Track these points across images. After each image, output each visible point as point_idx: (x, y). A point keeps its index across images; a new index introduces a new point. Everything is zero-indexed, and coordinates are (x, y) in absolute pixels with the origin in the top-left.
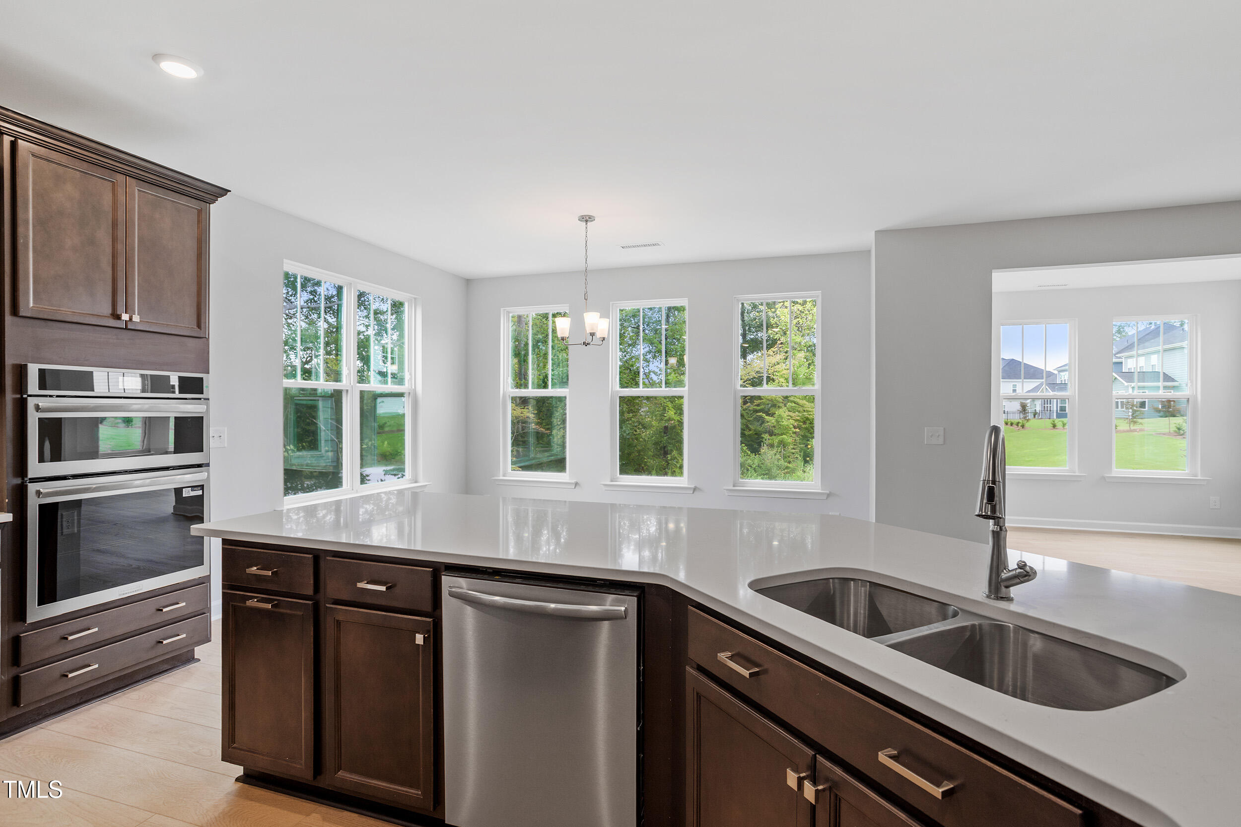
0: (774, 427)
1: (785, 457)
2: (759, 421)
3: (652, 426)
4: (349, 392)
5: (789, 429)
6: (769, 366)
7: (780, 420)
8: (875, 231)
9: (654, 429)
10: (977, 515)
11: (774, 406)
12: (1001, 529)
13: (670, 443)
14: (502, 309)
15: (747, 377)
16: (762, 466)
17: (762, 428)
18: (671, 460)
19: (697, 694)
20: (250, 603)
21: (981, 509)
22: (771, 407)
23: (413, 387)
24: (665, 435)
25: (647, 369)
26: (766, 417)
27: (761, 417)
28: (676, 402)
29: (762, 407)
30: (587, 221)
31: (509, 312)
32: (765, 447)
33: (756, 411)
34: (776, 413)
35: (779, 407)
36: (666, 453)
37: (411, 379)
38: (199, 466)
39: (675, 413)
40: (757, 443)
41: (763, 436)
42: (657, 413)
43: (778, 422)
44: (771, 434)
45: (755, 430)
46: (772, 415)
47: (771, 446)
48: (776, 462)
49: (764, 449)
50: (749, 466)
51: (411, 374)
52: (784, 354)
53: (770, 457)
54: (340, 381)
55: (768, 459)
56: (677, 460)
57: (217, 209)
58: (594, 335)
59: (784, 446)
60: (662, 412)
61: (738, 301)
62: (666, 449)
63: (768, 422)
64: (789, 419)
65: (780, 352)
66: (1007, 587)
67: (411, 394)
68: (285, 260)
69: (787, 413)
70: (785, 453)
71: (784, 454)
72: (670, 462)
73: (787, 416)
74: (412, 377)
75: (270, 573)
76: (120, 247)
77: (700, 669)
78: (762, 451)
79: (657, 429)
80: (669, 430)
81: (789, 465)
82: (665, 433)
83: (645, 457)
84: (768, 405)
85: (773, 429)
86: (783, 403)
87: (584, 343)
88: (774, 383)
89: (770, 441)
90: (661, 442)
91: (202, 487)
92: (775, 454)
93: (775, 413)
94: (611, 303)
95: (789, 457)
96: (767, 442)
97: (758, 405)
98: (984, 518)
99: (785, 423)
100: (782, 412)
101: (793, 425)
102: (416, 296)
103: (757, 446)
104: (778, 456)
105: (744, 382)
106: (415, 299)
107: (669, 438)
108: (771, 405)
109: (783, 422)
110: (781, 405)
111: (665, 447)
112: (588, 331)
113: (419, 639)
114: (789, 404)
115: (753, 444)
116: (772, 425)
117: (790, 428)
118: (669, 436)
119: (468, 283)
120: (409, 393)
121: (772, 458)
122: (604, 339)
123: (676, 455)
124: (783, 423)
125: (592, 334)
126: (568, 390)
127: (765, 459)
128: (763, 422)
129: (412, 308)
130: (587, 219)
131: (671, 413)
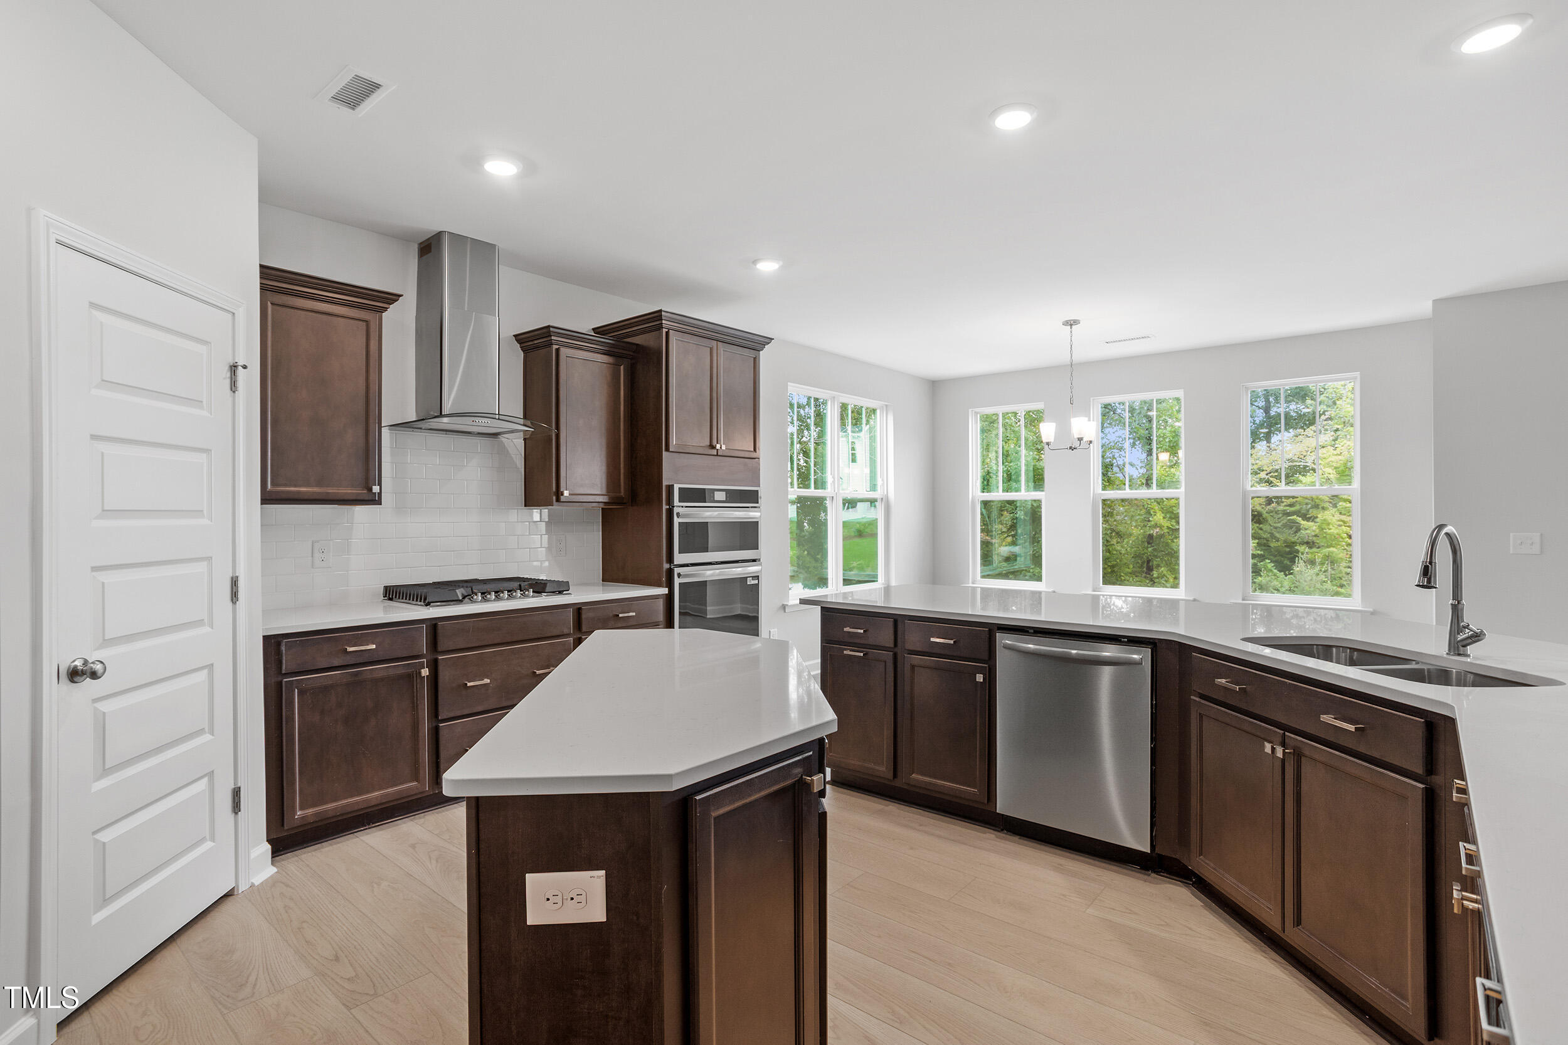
0: (1316, 536)
1: (1333, 579)
2: (1291, 528)
3: (1131, 535)
4: (835, 498)
5: (1341, 540)
6: (1307, 451)
7: (1324, 526)
8: (1434, 300)
9: (1133, 538)
10: (1417, 586)
11: (1316, 506)
12: (1458, 603)
13: (1156, 557)
14: (970, 410)
15: (1271, 468)
16: (1295, 589)
17: (1296, 538)
18: (1158, 578)
19: (1200, 714)
20: (845, 652)
21: (1419, 581)
22: (1311, 508)
23: (885, 493)
24: (1149, 546)
25: (1121, 460)
26: (1303, 522)
27: (1294, 522)
28: (1165, 502)
29: (1297, 507)
30: (1071, 325)
31: (976, 413)
32: (1302, 563)
33: (1289, 514)
34: (1319, 516)
35: (1323, 508)
36: (1150, 569)
37: (883, 484)
38: (754, 561)
39: (1164, 518)
40: (1288, 559)
41: (1297, 547)
42: (1138, 517)
43: (1323, 529)
44: (1310, 544)
45: (1285, 541)
46: (1313, 519)
47: (1312, 562)
48: (1318, 586)
49: (1299, 567)
50: (1275, 590)
51: (883, 480)
52: (1332, 433)
53: (1309, 578)
54: (825, 489)
55: (1305, 581)
56: (1166, 579)
57: (764, 355)
58: (1082, 440)
59: (1332, 562)
60: (1145, 516)
61: (1247, 389)
62: (1151, 564)
63: (1306, 529)
64: (1340, 526)
65: (1326, 430)
66: (1464, 646)
67: (884, 500)
68: (789, 383)
69: (1338, 516)
70: (1333, 572)
71: (1331, 575)
72: (1156, 580)
73: (1339, 521)
74: (884, 482)
75: (862, 631)
76: (715, 395)
77: (1202, 696)
78: (1296, 569)
79: (1138, 538)
80: (1154, 540)
81: (1340, 589)
82: (1149, 543)
83: (1122, 574)
84: (1307, 504)
85: (1314, 538)
86: (1330, 502)
87: (1071, 448)
88: (1315, 474)
89: (1309, 556)
90: (1143, 554)
91: (757, 577)
92: (1318, 574)
93: (1317, 517)
94: (1092, 399)
95: (1341, 578)
96: (1304, 557)
97: (1291, 505)
98: (1422, 587)
99: (1334, 530)
100: (1330, 515)
101: (1347, 534)
102: (886, 403)
103: (1288, 563)
104: (1322, 577)
105: (1267, 474)
106: (886, 406)
107: (1154, 550)
108: (1312, 506)
109: (1330, 529)
110: (1327, 505)
111: (1148, 561)
112: (1076, 436)
113: (980, 678)
114: (1340, 503)
115: (1282, 559)
116: (1313, 534)
117: (1342, 538)
118: (1155, 547)
119: (935, 387)
120: (882, 499)
121: (1311, 580)
122: (1091, 442)
123: (1165, 572)
124: (1332, 531)
125: (1080, 439)
126: (1043, 493)
127: (1301, 581)
128: (1298, 530)
129: (883, 416)
130: (1071, 323)
131: (1159, 517)
